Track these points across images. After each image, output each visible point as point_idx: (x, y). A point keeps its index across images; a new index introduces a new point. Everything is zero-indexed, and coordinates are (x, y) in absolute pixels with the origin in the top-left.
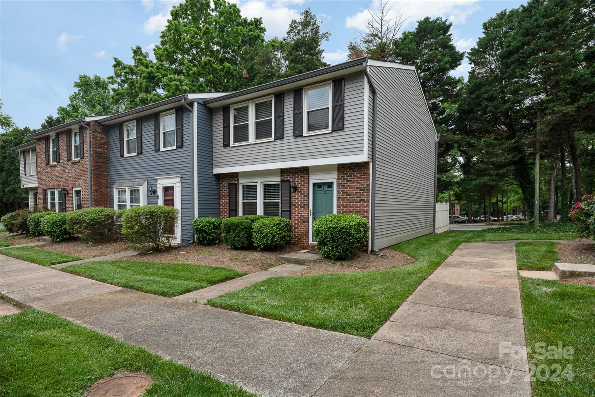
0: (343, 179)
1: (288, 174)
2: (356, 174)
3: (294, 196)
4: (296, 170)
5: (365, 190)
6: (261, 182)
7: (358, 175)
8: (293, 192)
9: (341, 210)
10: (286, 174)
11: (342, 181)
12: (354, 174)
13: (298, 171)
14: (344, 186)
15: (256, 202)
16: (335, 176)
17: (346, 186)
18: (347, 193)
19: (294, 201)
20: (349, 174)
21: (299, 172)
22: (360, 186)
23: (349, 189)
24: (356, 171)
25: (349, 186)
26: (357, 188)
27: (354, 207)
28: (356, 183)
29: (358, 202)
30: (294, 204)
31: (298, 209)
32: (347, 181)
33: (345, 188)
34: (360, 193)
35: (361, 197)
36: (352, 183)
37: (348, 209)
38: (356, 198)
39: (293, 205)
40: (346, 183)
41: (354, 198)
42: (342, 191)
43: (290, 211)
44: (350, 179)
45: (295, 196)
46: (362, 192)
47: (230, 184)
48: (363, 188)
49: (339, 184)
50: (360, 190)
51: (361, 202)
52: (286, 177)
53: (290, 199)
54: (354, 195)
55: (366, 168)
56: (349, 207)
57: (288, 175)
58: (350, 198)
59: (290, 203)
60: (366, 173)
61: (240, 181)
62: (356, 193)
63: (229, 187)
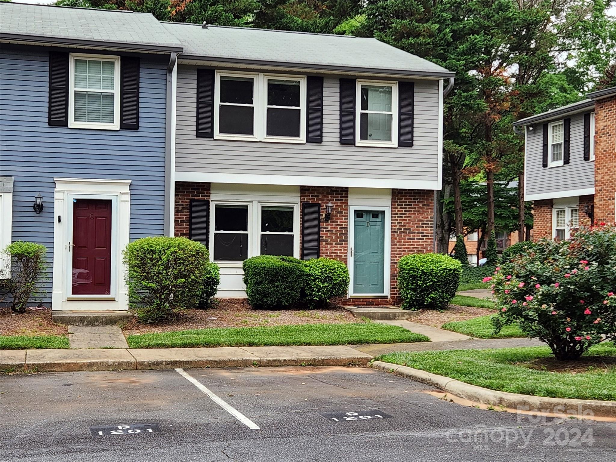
0: (401, 208)
1: (316, 194)
2: (418, 202)
3: (325, 228)
4: (330, 190)
5: (428, 224)
6: (258, 202)
7: (421, 205)
8: (323, 222)
9: (398, 248)
10: (311, 193)
11: (398, 211)
12: (415, 202)
13: (331, 190)
14: (402, 217)
15: (247, 234)
16: (389, 203)
17: (405, 217)
18: (405, 226)
19: (324, 234)
20: (409, 202)
21: (335, 193)
22: (423, 219)
23: (407, 222)
24: (417, 199)
25: (408, 217)
26: (418, 221)
27: (414, 245)
28: (418, 214)
29: (420, 239)
30: (324, 238)
31: (331, 247)
32: (405, 211)
33: (404, 220)
34: (423, 227)
35: (423, 233)
36: (412, 214)
37: (407, 248)
38: (418, 233)
39: (324, 241)
40: (404, 214)
41: (415, 233)
42: (398, 223)
43: (318, 250)
44: (409, 208)
45: (328, 228)
46: (425, 225)
47: (192, 201)
48: (427, 221)
49: (393, 214)
50: (422, 224)
51: (423, 239)
52: (310, 198)
53: (319, 231)
54: (415, 230)
55: (431, 196)
56: (408, 245)
57: (316, 196)
58: (409, 233)
59: (319, 237)
60: (430, 203)
61: (213, 197)
62: (417, 227)
63: (191, 205)
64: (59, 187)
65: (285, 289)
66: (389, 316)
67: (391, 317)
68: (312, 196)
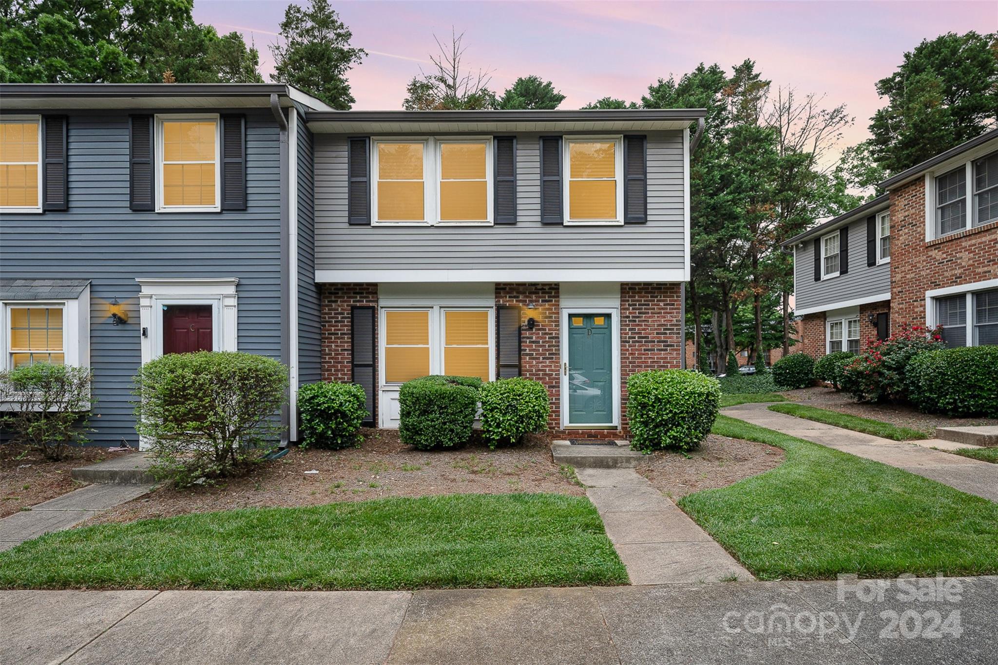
0: (633, 309)
1: (515, 294)
2: (657, 301)
3: (528, 338)
4: (534, 288)
5: (673, 329)
6: (441, 307)
7: (662, 304)
8: (526, 330)
9: (630, 363)
10: (508, 293)
11: (630, 313)
12: (654, 301)
13: (536, 289)
14: (635, 321)
15: (428, 348)
16: (617, 303)
17: (639, 321)
18: (641, 333)
19: (528, 346)
20: (645, 301)
21: (540, 292)
22: (665, 323)
23: (643, 327)
24: (657, 297)
25: (644, 321)
26: (659, 325)
27: (653, 358)
28: (658, 317)
29: (662, 350)
30: (528, 351)
31: (537, 363)
32: (639, 313)
33: (638, 325)
34: (665, 334)
35: (666, 342)
36: (650, 317)
37: (643, 362)
38: (658, 342)
39: (527, 355)
40: (638, 317)
41: (654, 342)
42: (630, 330)
43: (519, 367)
44: (645, 309)
45: (532, 338)
46: (668, 332)
47: (353, 308)
48: (671, 325)
49: (623, 317)
50: (664, 329)
51: (666, 350)
52: (508, 299)
53: (520, 342)
54: (654, 338)
55: (676, 292)
56: (645, 358)
57: (515, 297)
58: (646, 342)
59: (520, 350)
60: (676, 301)
61: (382, 303)
62: (657, 334)
63: (352, 314)
64: (145, 290)
65: (445, 423)
66: (607, 462)
67: (611, 464)
68: (509, 297)
